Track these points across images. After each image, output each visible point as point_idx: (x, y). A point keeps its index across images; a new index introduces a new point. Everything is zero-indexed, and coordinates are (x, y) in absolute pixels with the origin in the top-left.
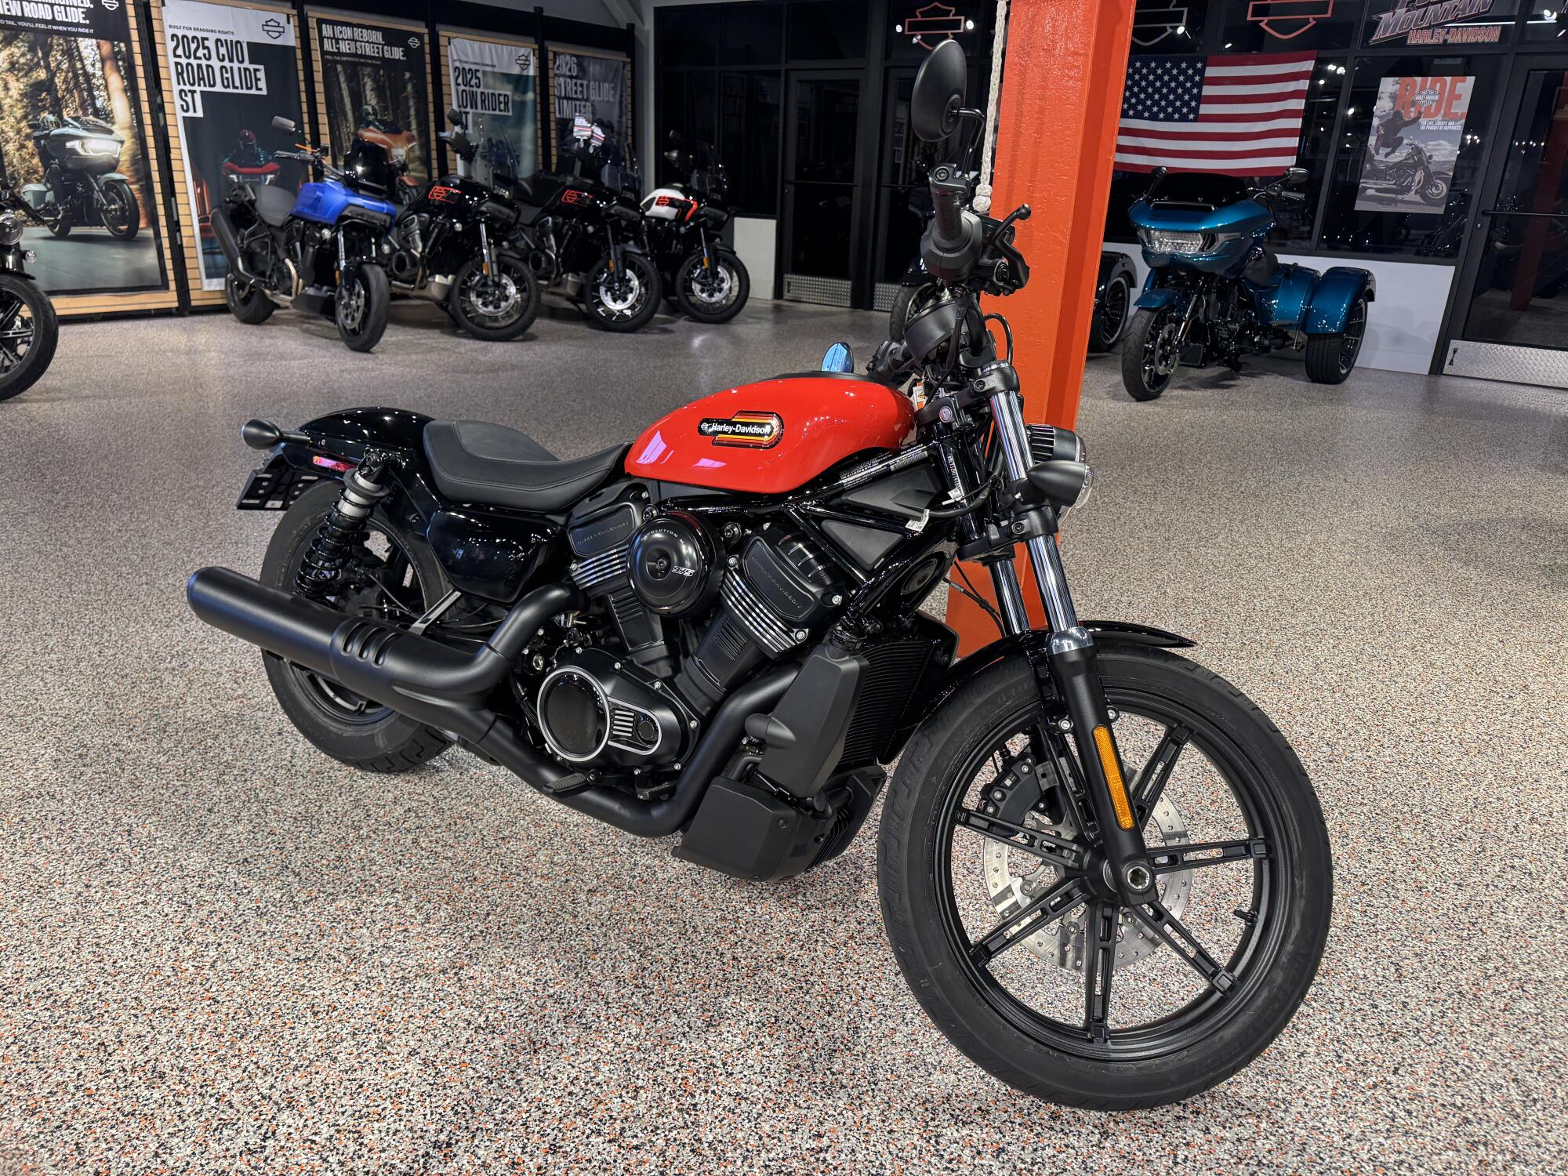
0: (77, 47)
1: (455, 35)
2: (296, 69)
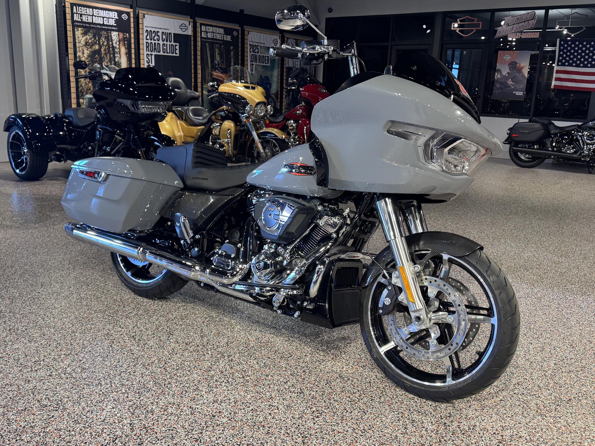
0: (111, 36)
1: (251, 30)
2: (191, 45)
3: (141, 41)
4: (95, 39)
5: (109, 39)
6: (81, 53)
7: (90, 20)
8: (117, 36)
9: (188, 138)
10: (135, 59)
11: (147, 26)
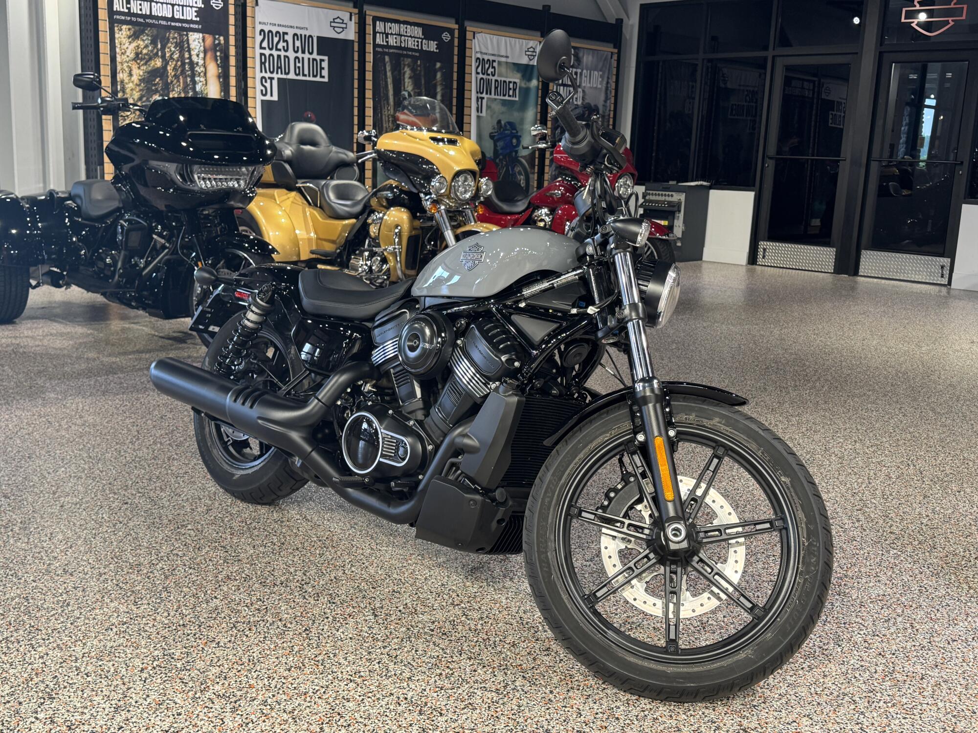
0: (188, 40)
1: (480, 30)
2: (353, 60)
3: (249, 52)
4: (156, 46)
5: (183, 46)
6: (126, 75)
7: (146, 11)
8: (201, 41)
9: (325, 243)
10: (238, 87)
11: (262, 21)
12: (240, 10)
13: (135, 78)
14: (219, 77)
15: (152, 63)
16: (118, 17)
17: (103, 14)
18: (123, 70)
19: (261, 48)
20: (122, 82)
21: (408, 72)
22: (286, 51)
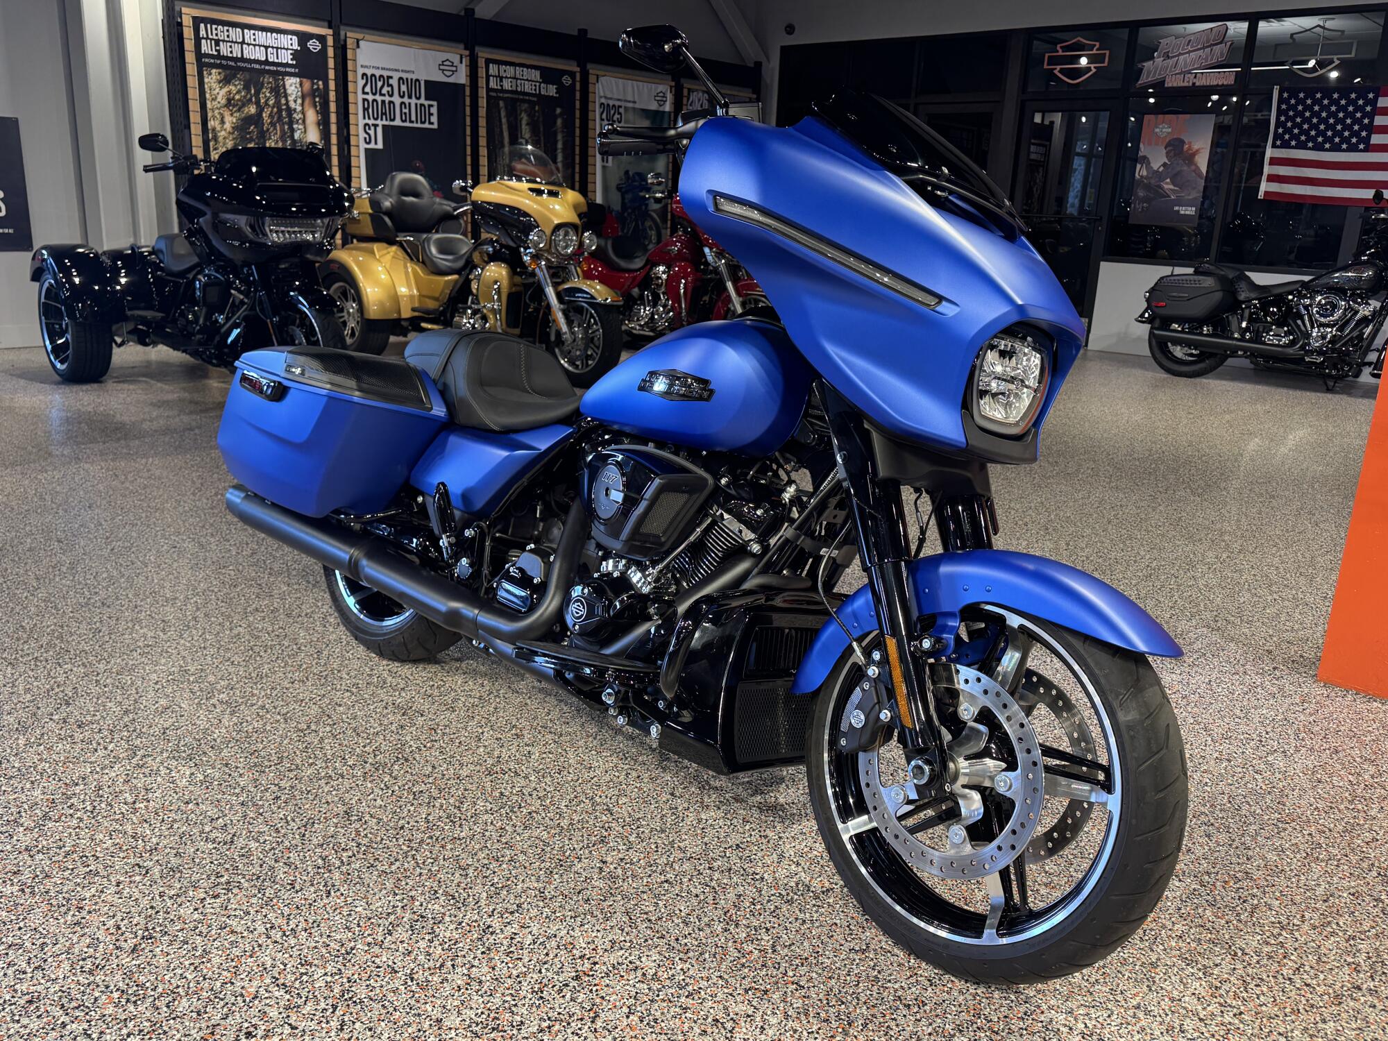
0: (284, 85)
1: (603, 73)
2: (464, 105)
3: (351, 98)
4: (249, 91)
5: (279, 91)
6: (217, 122)
7: (237, 53)
8: (298, 85)
9: (427, 300)
10: (339, 134)
11: (364, 64)
12: (339, 52)
13: (228, 126)
14: (319, 124)
15: (246, 110)
16: (207, 60)
17: (190, 57)
18: (214, 117)
19: (364, 93)
20: (214, 129)
21: (525, 119)
22: (391, 96)
